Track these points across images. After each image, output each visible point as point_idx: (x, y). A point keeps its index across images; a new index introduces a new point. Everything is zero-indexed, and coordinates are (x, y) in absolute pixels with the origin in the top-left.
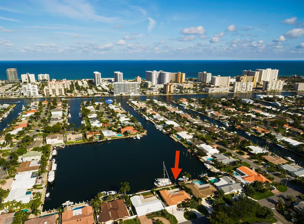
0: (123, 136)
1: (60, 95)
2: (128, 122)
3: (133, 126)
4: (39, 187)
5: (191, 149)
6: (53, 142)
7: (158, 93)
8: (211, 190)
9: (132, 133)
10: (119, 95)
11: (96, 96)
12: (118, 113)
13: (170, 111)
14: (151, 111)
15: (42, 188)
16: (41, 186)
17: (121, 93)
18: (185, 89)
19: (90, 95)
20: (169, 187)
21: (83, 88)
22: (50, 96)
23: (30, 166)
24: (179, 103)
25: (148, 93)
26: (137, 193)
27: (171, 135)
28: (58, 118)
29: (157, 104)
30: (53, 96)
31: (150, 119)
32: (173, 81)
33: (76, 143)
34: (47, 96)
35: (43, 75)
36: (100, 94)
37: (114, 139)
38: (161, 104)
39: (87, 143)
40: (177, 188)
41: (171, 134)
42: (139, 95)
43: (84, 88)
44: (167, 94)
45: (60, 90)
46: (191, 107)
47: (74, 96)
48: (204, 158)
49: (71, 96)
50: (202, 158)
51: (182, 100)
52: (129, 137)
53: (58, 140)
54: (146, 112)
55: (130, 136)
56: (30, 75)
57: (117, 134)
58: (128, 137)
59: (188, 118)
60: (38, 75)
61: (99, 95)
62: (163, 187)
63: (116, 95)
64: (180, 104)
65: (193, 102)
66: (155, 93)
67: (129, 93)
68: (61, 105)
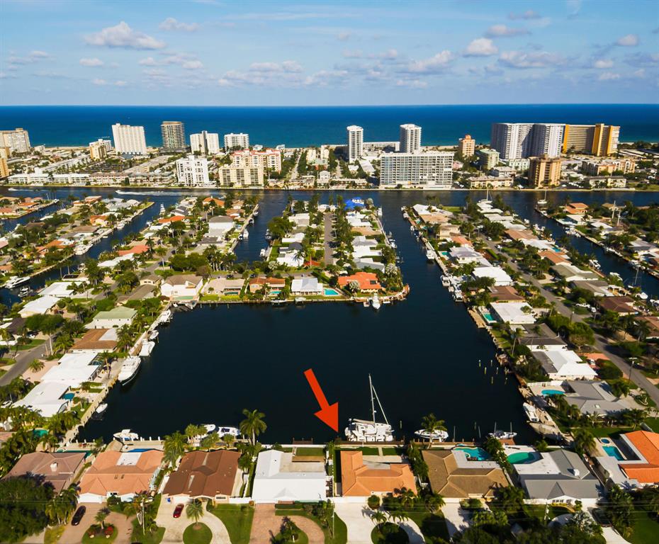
0: (340, 295)
1: (253, 184)
2: (370, 261)
3: (377, 271)
4: (95, 387)
5: (508, 355)
6: (176, 292)
7: (507, 183)
8: (488, 479)
9: (364, 291)
10: (394, 186)
11: (334, 188)
12: (359, 234)
13: (511, 238)
14: (452, 234)
15: (99, 391)
16: (100, 387)
17: (398, 182)
18: (604, 173)
19: (320, 185)
20: (380, 447)
21: (312, 168)
22: (232, 185)
23: (102, 339)
24: (558, 217)
25: (476, 184)
26: (283, 446)
27: (474, 307)
28: (217, 238)
29: (486, 215)
30: (238, 186)
31: (438, 255)
32: (577, 149)
33: (222, 299)
34: (225, 186)
35: (235, 135)
36: (344, 183)
37: (314, 300)
38: (495, 217)
39: (246, 304)
40: (399, 455)
41: (475, 305)
42: (449, 188)
43: (315, 167)
44: (536, 189)
45: (254, 172)
46: (590, 230)
47: (284, 187)
48: (537, 388)
49: (277, 186)
50: (529, 385)
51: (573, 207)
52: (354, 301)
53: (187, 288)
54: (438, 237)
55: (356, 298)
56: (209, 136)
57: (328, 289)
58: (352, 299)
59: (557, 264)
60: (226, 136)
61: (341, 187)
62: (363, 446)
63: (386, 186)
64: (560, 221)
65: (607, 214)
66: (500, 183)
67: (421, 183)
68: (240, 208)
